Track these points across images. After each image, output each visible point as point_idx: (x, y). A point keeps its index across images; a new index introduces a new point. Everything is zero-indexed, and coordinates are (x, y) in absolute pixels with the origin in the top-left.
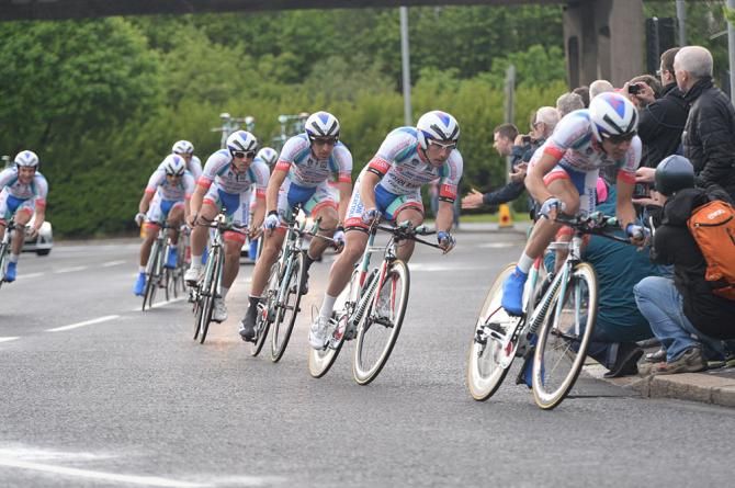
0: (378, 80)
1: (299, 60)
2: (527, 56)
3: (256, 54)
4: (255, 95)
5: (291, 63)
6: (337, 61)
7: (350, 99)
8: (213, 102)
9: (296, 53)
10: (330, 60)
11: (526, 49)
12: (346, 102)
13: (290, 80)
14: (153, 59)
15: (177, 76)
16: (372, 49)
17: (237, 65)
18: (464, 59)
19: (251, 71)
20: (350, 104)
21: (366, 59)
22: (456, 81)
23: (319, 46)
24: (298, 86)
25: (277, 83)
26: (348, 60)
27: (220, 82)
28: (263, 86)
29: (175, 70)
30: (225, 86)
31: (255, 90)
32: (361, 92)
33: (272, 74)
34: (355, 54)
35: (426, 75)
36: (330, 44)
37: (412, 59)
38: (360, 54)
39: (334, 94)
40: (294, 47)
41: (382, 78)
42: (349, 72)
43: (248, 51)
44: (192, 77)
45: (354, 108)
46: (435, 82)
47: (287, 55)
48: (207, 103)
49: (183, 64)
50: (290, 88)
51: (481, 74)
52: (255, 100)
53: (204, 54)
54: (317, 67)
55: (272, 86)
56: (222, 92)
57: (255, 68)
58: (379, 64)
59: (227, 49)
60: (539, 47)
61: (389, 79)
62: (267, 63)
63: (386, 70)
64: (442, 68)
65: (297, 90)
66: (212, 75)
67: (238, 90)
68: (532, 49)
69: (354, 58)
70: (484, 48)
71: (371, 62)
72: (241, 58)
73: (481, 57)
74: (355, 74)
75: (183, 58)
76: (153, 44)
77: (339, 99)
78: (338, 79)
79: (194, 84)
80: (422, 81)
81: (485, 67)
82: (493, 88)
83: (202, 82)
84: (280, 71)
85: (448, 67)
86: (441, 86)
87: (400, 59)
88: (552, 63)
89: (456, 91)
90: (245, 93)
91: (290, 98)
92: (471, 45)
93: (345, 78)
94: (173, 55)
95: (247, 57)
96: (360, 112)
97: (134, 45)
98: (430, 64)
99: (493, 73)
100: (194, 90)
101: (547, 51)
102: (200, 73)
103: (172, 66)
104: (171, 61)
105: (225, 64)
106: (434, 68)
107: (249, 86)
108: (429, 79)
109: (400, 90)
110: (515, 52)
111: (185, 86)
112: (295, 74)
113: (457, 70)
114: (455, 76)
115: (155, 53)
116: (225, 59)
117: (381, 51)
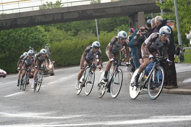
0: (92, 34)
1: (76, 31)
2: (121, 27)
3: (67, 31)
4: (67, 39)
5: (74, 32)
6: (83, 31)
7: (86, 38)
8: (59, 41)
9: (75, 30)
10: (82, 31)
11: (121, 26)
12: (86, 39)
13: (74, 36)
14: (46, 34)
15: (51, 37)
16: (90, 28)
17: (63, 34)
18: (109, 29)
19: (66, 34)
20: (86, 40)
21: (89, 30)
22: (107, 33)
23: (79, 28)
24: (76, 37)
25: (71, 36)
26: (85, 31)
27: (60, 37)
28: (69, 37)
29: (51, 35)
30: (61, 38)
31: (67, 38)
32: (89, 37)
33: (70, 35)
34: (87, 29)
35: (101, 33)
36: (81, 28)
37: (98, 29)
38: (88, 29)
39: (83, 38)
40: (74, 29)
41: (93, 34)
42: (86, 33)
43: (65, 30)
44: (54, 36)
45: (87, 40)
46: (103, 34)
47: (73, 31)
48: (58, 42)
49: (52, 34)
50: (74, 37)
51: (113, 31)
52: (67, 40)
53: (56, 32)
54: (79, 33)
55: (70, 37)
56: (60, 39)
57: (67, 34)
58: (92, 31)
59: (61, 31)
60: (124, 25)
61: (94, 34)
62: (69, 33)
63: (93, 32)
64: (104, 31)
65: (76, 38)
66: (58, 36)
67: (64, 39)
68: (122, 26)
69: (86, 30)
70: (112, 26)
71: (90, 31)
72: (64, 32)
73: (112, 28)
74: (87, 33)
75: (52, 33)
76: (46, 31)
77: (84, 39)
78: (84, 35)
79: (55, 38)
80: (101, 34)
81: (113, 30)
82: (115, 34)
83: (56, 37)
84: (72, 34)
85: (106, 30)
86: (105, 35)
87: (96, 30)
88: (126, 28)
89: (108, 35)
90: (65, 39)
91: (74, 39)
92: (110, 26)
93: (85, 34)
94: (50, 32)
95: (65, 32)
96: (89, 41)
97: (42, 31)
98: (102, 30)
99: (115, 31)
100: (55, 39)
101: (125, 26)
102: (56, 36)
103: (50, 35)
104: (50, 34)
105: (61, 34)
106: (103, 31)
107: (66, 38)
108: (102, 33)
109: (96, 36)
110: (119, 26)
111: (53, 39)
112: (75, 34)
113: (107, 31)
114: (107, 32)
115: (46, 32)
116: (60, 32)
117: (92, 28)
